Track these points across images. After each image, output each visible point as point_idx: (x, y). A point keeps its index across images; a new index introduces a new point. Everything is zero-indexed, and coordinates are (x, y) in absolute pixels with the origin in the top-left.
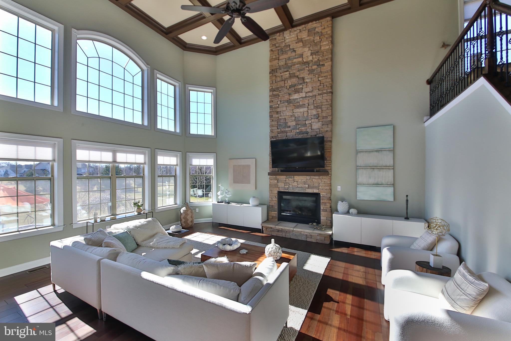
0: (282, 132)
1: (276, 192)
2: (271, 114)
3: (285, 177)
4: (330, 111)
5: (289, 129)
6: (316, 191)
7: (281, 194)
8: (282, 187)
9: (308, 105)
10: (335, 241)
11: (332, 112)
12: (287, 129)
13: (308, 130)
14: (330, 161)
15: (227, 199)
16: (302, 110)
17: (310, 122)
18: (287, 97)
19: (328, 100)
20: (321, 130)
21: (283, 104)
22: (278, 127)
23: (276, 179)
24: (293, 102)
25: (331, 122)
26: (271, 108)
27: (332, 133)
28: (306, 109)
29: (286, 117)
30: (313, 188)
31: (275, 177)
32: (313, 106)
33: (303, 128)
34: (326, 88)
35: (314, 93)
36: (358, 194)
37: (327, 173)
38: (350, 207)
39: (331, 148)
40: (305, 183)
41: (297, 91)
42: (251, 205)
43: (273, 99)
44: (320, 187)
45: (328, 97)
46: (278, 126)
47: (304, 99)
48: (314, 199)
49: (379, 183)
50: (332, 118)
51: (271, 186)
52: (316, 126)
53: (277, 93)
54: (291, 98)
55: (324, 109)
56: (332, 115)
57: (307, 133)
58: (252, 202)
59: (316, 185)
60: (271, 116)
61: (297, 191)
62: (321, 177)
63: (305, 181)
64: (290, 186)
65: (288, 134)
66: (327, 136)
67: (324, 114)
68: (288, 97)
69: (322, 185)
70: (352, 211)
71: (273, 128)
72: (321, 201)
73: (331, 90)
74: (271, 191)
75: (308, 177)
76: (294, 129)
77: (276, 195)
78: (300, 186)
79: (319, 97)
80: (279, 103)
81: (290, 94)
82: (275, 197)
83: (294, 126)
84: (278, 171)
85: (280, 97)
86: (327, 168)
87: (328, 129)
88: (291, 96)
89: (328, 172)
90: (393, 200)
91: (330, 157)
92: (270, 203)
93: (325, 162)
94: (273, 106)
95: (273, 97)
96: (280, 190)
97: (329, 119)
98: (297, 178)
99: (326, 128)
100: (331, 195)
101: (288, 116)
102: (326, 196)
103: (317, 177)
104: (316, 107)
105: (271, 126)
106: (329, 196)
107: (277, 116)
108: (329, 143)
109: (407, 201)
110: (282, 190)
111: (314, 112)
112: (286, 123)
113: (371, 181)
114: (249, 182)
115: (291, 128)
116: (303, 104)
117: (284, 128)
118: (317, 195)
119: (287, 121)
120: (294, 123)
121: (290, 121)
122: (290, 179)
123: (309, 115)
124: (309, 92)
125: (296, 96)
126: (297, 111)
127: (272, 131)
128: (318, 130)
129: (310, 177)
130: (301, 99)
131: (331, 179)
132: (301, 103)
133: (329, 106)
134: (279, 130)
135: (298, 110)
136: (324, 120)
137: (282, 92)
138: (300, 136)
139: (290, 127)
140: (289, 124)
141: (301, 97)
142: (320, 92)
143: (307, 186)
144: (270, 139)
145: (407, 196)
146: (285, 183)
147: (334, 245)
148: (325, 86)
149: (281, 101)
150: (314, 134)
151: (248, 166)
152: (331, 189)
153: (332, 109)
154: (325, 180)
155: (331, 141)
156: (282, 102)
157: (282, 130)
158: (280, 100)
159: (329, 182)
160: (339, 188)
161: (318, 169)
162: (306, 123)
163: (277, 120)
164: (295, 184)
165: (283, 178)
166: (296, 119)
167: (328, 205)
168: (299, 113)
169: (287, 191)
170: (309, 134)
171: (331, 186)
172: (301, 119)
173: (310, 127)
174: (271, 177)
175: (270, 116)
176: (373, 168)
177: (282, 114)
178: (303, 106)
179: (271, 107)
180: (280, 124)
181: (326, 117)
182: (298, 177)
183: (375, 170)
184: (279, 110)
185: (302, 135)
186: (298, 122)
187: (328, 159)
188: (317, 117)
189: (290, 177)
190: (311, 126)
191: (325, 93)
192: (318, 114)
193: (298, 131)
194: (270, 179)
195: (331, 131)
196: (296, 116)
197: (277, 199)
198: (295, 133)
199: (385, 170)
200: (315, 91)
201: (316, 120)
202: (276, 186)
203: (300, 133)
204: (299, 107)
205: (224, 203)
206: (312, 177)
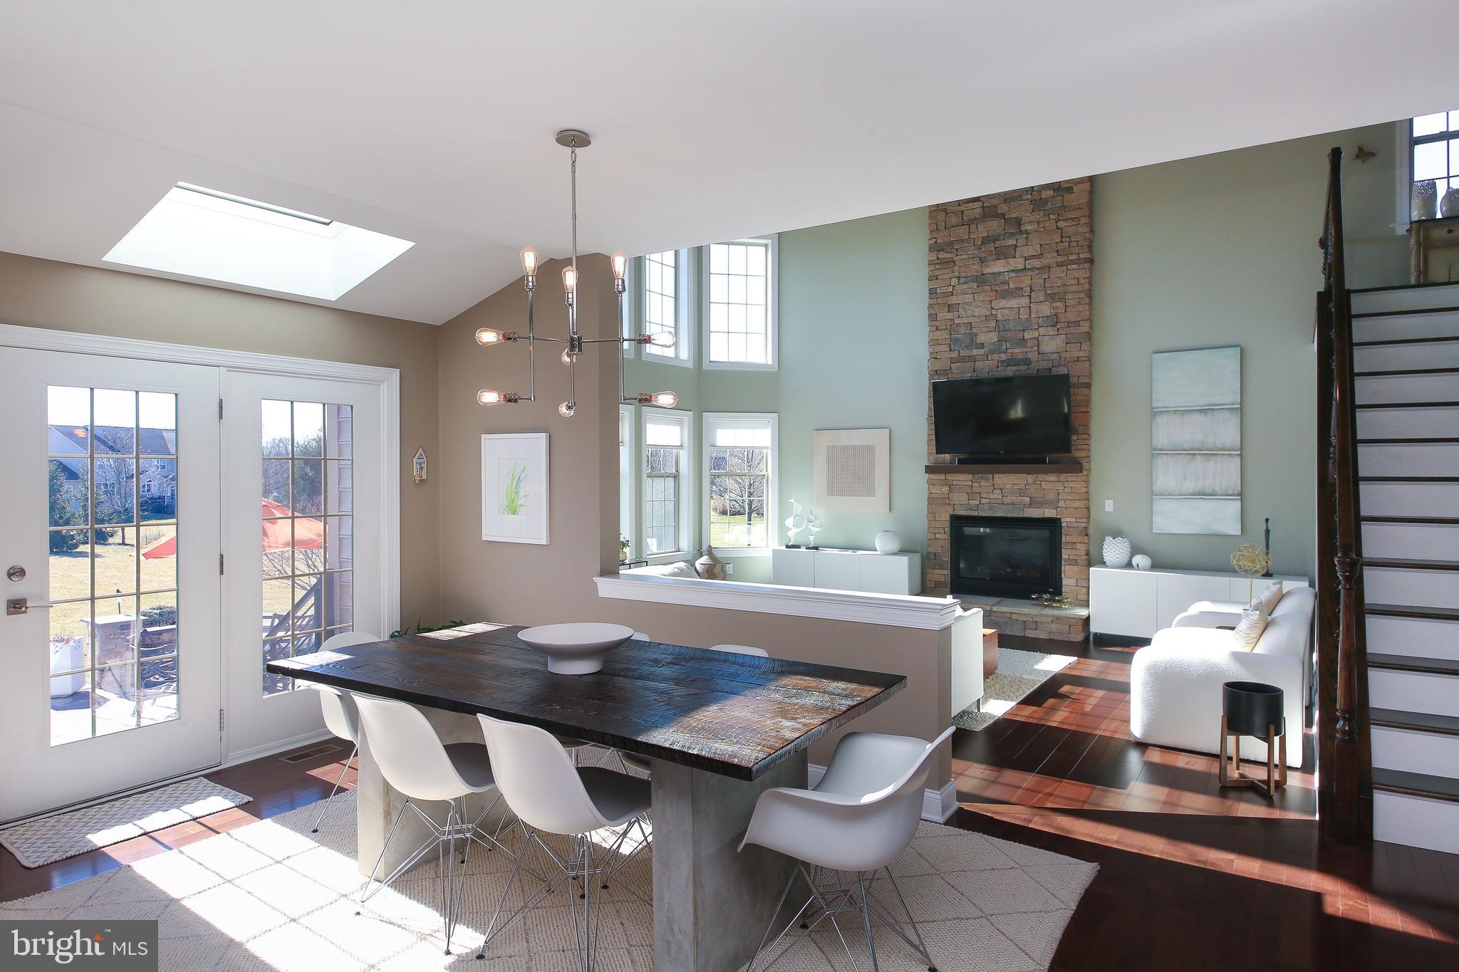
0: (963, 359)
1: (945, 518)
2: (932, 312)
3: (970, 477)
4: (1087, 307)
5: (981, 352)
6: (1049, 513)
7: (958, 522)
8: (962, 504)
9: (1031, 291)
10: (1095, 634)
11: (1090, 310)
12: (975, 352)
13: (1030, 355)
14: (1086, 436)
15: (812, 538)
16: (1014, 303)
17: (1036, 334)
18: (975, 268)
19: (1082, 281)
20: (1065, 355)
21: (965, 286)
22: (952, 346)
23: (946, 483)
24: (992, 280)
25: (1089, 336)
26: (932, 296)
27: (1090, 364)
28: (1025, 301)
29: (971, 320)
30: (1042, 504)
31: (943, 477)
32: (1043, 293)
33: (1017, 351)
34: (1077, 250)
35: (1046, 262)
36: (1155, 518)
37: (1076, 466)
38: (1135, 551)
39: (1087, 402)
40: (1022, 493)
41: (1002, 254)
42: (879, 553)
43: (937, 273)
44: (1061, 504)
45: (1083, 274)
46: (953, 343)
47: (1020, 274)
48: (1046, 533)
49: (1207, 492)
50: (1091, 327)
51: (931, 500)
52: (1052, 344)
53: (949, 255)
54: (987, 270)
55: (1069, 302)
56: (1090, 320)
57: (1027, 362)
58: (882, 543)
59: (1052, 497)
60: (932, 317)
61: (1000, 513)
62: (1063, 477)
63: (1022, 487)
64: (984, 501)
65: (979, 365)
66: (1075, 371)
67: (1071, 316)
68: (978, 268)
69: (1065, 497)
70: (1138, 559)
71: (939, 348)
72: (1064, 536)
73: (1088, 255)
74: (932, 514)
75: (1030, 478)
76: (993, 352)
77: (947, 524)
78: (1008, 500)
79: (1058, 272)
80: (954, 281)
81: (983, 261)
82: (942, 531)
83: (994, 343)
84: (952, 462)
85: (957, 267)
86: (1079, 454)
87: (1081, 354)
88: (987, 266)
89: (1081, 463)
90: (1239, 533)
91: (1087, 426)
92: (929, 546)
93: (1074, 437)
94: (939, 291)
95: (938, 267)
96: (956, 513)
97: (1085, 327)
98: (1001, 479)
99: (1074, 352)
100: (1088, 523)
101: (979, 317)
102: (1075, 525)
103: (1052, 477)
104: (1052, 297)
105: (933, 342)
106: (1084, 525)
107: (949, 316)
108: (1085, 391)
109: (1267, 531)
110: (963, 513)
111: (1046, 310)
112: (973, 336)
113: (1189, 486)
114: (870, 491)
115: (986, 349)
116: (1016, 288)
117: (969, 347)
118: (1053, 525)
119: (974, 330)
120: (994, 337)
121: (984, 330)
122: (984, 483)
123: (1033, 316)
124: (1033, 257)
125: (998, 266)
126: (1001, 305)
127: (934, 357)
128: (1054, 356)
129: (1034, 476)
130: (1013, 274)
131: (1087, 482)
132: (1012, 286)
133: (1083, 295)
134: (955, 354)
135: (1003, 303)
136: (1072, 330)
137: (961, 253)
138: (1009, 372)
139: (982, 346)
140: (981, 338)
141: (1012, 268)
142: (1060, 259)
143: (1027, 500)
144: (931, 377)
145: (1267, 520)
146: (971, 495)
147: (1091, 644)
148: (1074, 244)
149: (959, 277)
150: (1045, 365)
151: (870, 449)
152: (1088, 508)
153: (1090, 304)
154: (1072, 485)
155: (1088, 386)
156: (962, 280)
157: (963, 353)
158: (956, 274)
159: (1083, 490)
160: (1109, 506)
161: (1054, 456)
162: (1026, 337)
163: (949, 327)
164: (996, 496)
165: (963, 479)
166: (1000, 327)
167: (1081, 548)
168: (1007, 311)
169: (976, 514)
170: (1032, 365)
171: (1088, 500)
172: (1011, 325)
173: (1036, 348)
174: (933, 477)
175: (930, 315)
176: (1192, 452)
177: (962, 312)
178: (1016, 292)
179: (932, 292)
180: (957, 339)
181: (1077, 323)
182: (1004, 478)
183: (1197, 457)
184: (954, 300)
185: (1015, 368)
186: (1004, 334)
187: (1080, 430)
188: (1054, 321)
189: (982, 478)
190: (1038, 347)
191: (1072, 262)
192: (1056, 315)
193: (1003, 357)
194: (931, 483)
195: (1089, 359)
196: (999, 317)
197: (947, 537)
198: (995, 363)
199: (1220, 458)
200: (1049, 256)
201: (1051, 331)
202: (946, 501)
203: (1010, 362)
204: (1007, 294)
205: (803, 549)
206: (1041, 477)
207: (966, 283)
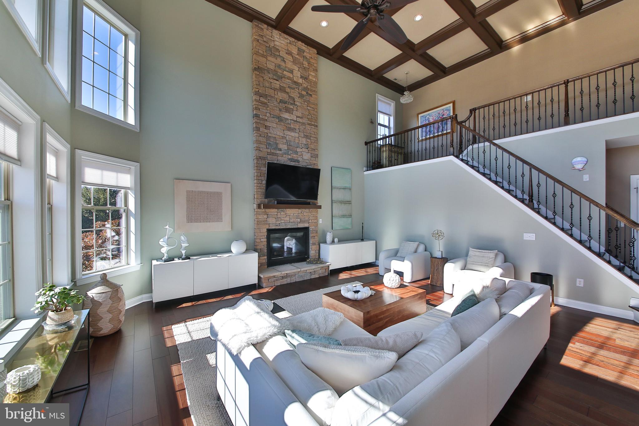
0: (273, 154)
1: (264, 231)
2: (257, 126)
3: (276, 210)
4: (316, 144)
5: (280, 152)
6: (306, 225)
7: (270, 232)
8: (273, 224)
9: (299, 131)
11: (317, 146)
12: (278, 152)
13: (299, 159)
15: (182, 251)
16: (293, 134)
17: (301, 150)
18: (277, 112)
19: (315, 133)
22: (267, 146)
23: (265, 213)
24: (284, 121)
25: (318, 156)
26: (257, 118)
28: (297, 135)
29: (276, 136)
30: (303, 222)
31: (264, 210)
32: (303, 134)
33: (295, 155)
35: (304, 121)
36: (333, 225)
40: (297, 217)
41: (288, 110)
42: (234, 254)
43: (260, 107)
44: (310, 221)
47: (295, 123)
48: (304, 233)
49: (345, 215)
51: (256, 222)
52: (306, 156)
53: (266, 101)
54: (282, 115)
55: (312, 141)
56: (317, 149)
57: (298, 161)
59: (307, 219)
61: (289, 226)
62: (310, 210)
63: (297, 214)
64: (283, 221)
65: (280, 158)
67: (312, 146)
69: (311, 218)
70: (335, 240)
71: (261, 146)
72: (310, 234)
73: (316, 124)
75: (300, 211)
76: (285, 154)
77: (265, 234)
78: (291, 221)
79: (308, 127)
80: (268, 115)
81: (280, 110)
82: (263, 237)
83: (286, 150)
85: (269, 108)
87: (316, 162)
88: (282, 114)
90: (351, 228)
94: (259, 116)
95: (259, 104)
96: (270, 228)
97: (316, 152)
99: (313, 161)
100: (317, 228)
101: (279, 136)
102: (313, 229)
103: (307, 210)
104: (306, 137)
105: (258, 142)
107: (266, 131)
109: (363, 226)
110: (273, 228)
111: (304, 141)
112: (276, 144)
113: (341, 213)
114: (220, 220)
115: (282, 152)
116: (294, 128)
117: (274, 149)
118: (306, 229)
119: (277, 142)
120: (285, 147)
121: (282, 142)
122: (282, 214)
123: (300, 142)
124: (299, 117)
125: (286, 115)
127: (258, 149)
128: (308, 161)
130: (293, 122)
131: (318, 212)
132: (292, 126)
134: (269, 151)
135: (289, 133)
136: (313, 152)
137: (271, 102)
139: (280, 150)
140: (280, 146)
141: (291, 119)
143: (299, 220)
145: (363, 223)
146: (277, 218)
148: (312, 118)
149: (270, 114)
150: (304, 164)
151: (219, 195)
152: (317, 222)
154: (313, 213)
156: (272, 116)
157: (272, 151)
158: (269, 112)
159: (316, 215)
160: (321, 221)
161: (313, 201)
162: (298, 151)
163: (266, 136)
164: (287, 219)
165: (273, 211)
166: (288, 143)
167: (317, 238)
168: (290, 137)
169: (279, 228)
170: (300, 163)
171: (317, 219)
172: (292, 144)
173: (301, 156)
174: (260, 210)
176: (341, 202)
177: (271, 131)
178: (293, 130)
179: (257, 116)
180: (270, 143)
181: (314, 150)
182: (290, 211)
183: (342, 204)
184: (268, 124)
185: (294, 163)
186: (290, 147)
188: (307, 147)
189: (282, 211)
191: (312, 125)
192: (308, 144)
193: (290, 157)
194: (258, 214)
195: (318, 165)
196: (287, 138)
198: (286, 159)
199: (347, 204)
200: (305, 119)
201: (306, 150)
202: (265, 222)
203: (291, 160)
204: (290, 129)
205: (176, 261)
206: (304, 210)
207: (273, 118)
